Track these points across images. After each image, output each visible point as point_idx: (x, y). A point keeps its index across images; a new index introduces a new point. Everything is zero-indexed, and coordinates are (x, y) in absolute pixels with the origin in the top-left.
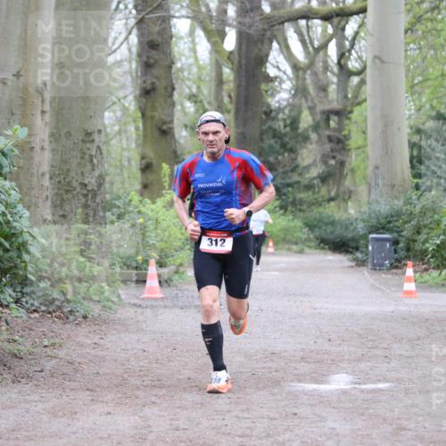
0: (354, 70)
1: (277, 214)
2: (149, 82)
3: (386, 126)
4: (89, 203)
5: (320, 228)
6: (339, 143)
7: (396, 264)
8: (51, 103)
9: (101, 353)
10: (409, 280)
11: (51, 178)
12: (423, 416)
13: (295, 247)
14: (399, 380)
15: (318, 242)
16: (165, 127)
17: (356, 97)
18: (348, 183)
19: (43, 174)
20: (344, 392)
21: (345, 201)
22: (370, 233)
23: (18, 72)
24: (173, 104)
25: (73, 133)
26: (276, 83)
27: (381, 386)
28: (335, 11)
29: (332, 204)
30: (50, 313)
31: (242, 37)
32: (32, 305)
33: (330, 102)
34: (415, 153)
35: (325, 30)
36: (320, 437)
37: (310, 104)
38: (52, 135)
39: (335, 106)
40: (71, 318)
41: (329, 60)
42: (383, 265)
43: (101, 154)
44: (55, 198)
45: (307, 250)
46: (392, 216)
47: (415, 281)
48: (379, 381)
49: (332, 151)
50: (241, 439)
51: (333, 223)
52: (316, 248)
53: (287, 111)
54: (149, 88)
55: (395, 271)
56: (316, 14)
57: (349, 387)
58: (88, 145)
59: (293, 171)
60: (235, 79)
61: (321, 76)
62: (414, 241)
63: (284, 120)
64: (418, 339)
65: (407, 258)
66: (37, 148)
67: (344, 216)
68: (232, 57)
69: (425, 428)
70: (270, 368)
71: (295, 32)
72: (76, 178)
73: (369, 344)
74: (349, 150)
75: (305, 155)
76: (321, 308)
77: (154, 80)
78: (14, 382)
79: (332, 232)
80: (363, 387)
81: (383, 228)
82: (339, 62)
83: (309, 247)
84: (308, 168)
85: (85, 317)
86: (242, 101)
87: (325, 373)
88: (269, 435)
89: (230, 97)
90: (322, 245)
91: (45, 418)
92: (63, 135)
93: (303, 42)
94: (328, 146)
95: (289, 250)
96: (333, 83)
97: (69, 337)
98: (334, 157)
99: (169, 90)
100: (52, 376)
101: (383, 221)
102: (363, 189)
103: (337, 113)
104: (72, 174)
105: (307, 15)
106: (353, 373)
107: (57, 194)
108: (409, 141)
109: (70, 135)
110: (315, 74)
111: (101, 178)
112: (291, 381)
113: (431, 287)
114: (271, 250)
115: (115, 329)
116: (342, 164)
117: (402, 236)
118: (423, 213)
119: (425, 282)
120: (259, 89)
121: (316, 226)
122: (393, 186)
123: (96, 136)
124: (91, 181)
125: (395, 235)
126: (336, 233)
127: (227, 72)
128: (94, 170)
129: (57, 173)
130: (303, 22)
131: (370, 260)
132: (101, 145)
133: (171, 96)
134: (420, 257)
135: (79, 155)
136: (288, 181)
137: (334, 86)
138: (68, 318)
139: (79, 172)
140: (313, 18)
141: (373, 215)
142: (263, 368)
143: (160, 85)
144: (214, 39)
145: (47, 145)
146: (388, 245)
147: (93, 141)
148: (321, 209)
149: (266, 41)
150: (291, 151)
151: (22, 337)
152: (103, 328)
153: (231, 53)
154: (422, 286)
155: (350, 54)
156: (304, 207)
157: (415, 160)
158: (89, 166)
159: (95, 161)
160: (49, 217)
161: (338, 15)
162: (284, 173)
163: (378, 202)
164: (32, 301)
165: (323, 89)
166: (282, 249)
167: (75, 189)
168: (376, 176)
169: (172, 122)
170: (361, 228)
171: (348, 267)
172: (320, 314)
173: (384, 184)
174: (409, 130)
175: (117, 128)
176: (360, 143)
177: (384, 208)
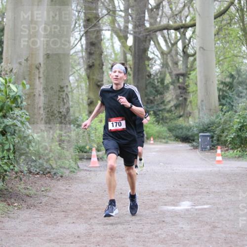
0: (191, 54)
1: (155, 125)
2: (91, 62)
3: (206, 81)
4: (63, 121)
5: (176, 131)
6: (184, 89)
7: (212, 148)
8: (43, 73)
9: (69, 194)
10: (219, 155)
11: (44, 109)
12: (225, 221)
13: (164, 141)
14: (214, 204)
15: (175, 137)
16: (99, 84)
17: (192, 67)
18: (189, 109)
19: (40, 108)
20: (187, 210)
21: (188, 118)
22: (200, 133)
23: (27, 58)
24: (103, 73)
25: (54, 87)
26: (153, 61)
27: (206, 207)
28: (181, 26)
29: (181, 119)
30: (44, 175)
31: (136, 39)
32: (36, 171)
33: (179, 70)
34: (221, 94)
35: (176, 35)
36: (176, 232)
37: (169, 71)
38: (44, 88)
39: (182, 71)
40: (55, 177)
41: (178, 49)
42: (206, 148)
43: (68, 97)
44: (46, 119)
45: (169, 142)
46: (210, 124)
47: (222, 155)
48: (204, 204)
49: (181, 93)
50: (137, 234)
51: (182, 128)
52: (174, 141)
53: (159, 75)
54: (91, 65)
55: (212, 151)
56: (172, 27)
57: (190, 208)
58: (61, 93)
59: (161, 103)
60: (133, 59)
61: (175, 58)
62: (221, 136)
63: (157, 79)
64: (223, 184)
65: (218, 144)
66: (37, 95)
67: (187, 125)
68: (131, 49)
69: (226, 226)
70: (151, 199)
71: (162, 36)
72: (56, 109)
73: (200, 187)
74: (189, 92)
75: (167, 96)
76: (176, 170)
77: (93, 61)
78: (27, 209)
79: (182, 133)
80: (196, 207)
81: (206, 130)
82: (183, 51)
83: (171, 140)
84: (169, 102)
85: (62, 177)
86: (136, 70)
87: (178, 201)
88: (151, 232)
89: (131, 68)
90: (177, 139)
91: (42, 225)
92: (49, 88)
93: (166, 41)
94: (179, 91)
95: (161, 142)
96: (180, 60)
97: (54, 186)
98: (182, 96)
99: (101, 65)
100: (46, 205)
101: (206, 127)
102: (196, 111)
103: (183, 75)
104: (54, 107)
105: (168, 28)
106: (191, 201)
107: (47, 117)
108: (218, 88)
109: (53, 88)
110: (172, 56)
111: (68, 109)
112: (162, 205)
113: (230, 158)
114: (152, 142)
115: (76, 182)
116: (185, 99)
117: (216, 134)
118: (225, 123)
119: (227, 156)
120: (144, 64)
121: (173, 130)
122: (210, 110)
123: (65, 89)
124: (63, 110)
125: (212, 133)
126: (183, 133)
127: (129, 56)
128: (64, 105)
129: (47, 107)
130: (165, 31)
131: (200, 146)
132: (68, 93)
133: (102, 68)
134: (224, 144)
135: (57, 98)
136: (160, 109)
137: (181, 62)
138: (53, 177)
139: (58, 106)
140: (170, 29)
141: (201, 124)
142: (148, 199)
143: (97, 63)
144: (122, 40)
145: (41, 93)
146: (208, 138)
147: (64, 91)
148: (176, 122)
149: (148, 41)
150: (161, 94)
151: (31, 186)
152: (70, 182)
153: (131, 47)
154: (225, 158)
155: (189, 46)
156: (168, 121)
157: (221, 97)
158: (62, 104)
159: (65, 101)
160: (43, 129)
161: (182, 28)
162: (158, 104)
163: (203, 118)
164: (36, 169)
165: (176, 63)
166: (157, 141)
167: (55, 114)
168: (202, 105)
169: (102, 81)
170: (195, 130)
171: (190, 149)
172: (176, 172)
173: (206, 109)
174: (217, 82)
175: (76, 84)
176: (194, 89)
177: (206, 120)
